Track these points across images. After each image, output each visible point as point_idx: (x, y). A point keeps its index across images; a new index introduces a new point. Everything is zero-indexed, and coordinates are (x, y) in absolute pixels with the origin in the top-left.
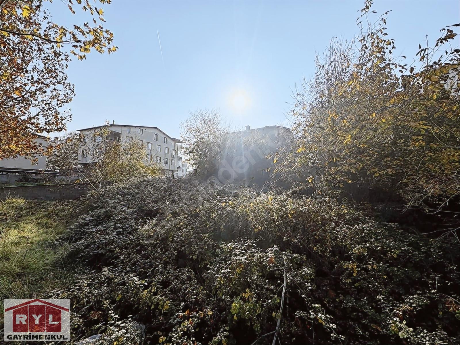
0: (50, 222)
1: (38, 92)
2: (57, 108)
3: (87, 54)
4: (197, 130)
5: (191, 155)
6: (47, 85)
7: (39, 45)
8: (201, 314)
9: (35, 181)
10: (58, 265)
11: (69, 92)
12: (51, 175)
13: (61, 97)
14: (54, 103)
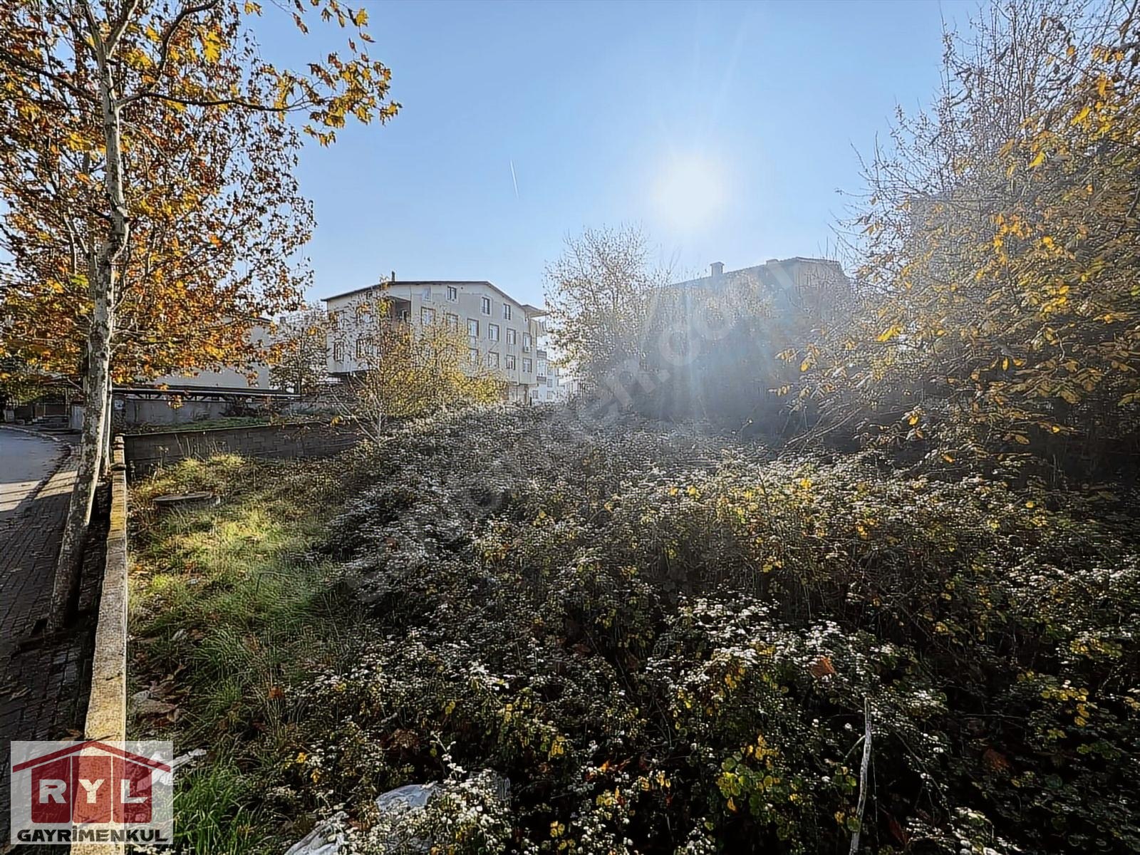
0: (291, 508)
1: (245, 228)
2: (283, 257)
3: (337, 131)
4: (584, 283)
5: (572, 347)
6: (262, 210)
7: (240, 116)
8: (643, 782)
9: (252, 413)
10: (317, 607)
11: (304, 218)
12: (281, 401)
13: (290, 231)
14: (277, 246)
